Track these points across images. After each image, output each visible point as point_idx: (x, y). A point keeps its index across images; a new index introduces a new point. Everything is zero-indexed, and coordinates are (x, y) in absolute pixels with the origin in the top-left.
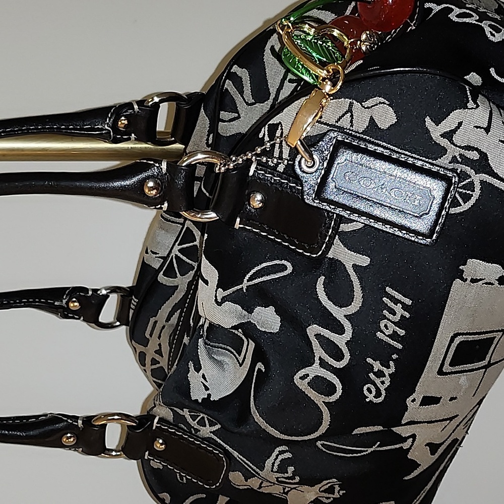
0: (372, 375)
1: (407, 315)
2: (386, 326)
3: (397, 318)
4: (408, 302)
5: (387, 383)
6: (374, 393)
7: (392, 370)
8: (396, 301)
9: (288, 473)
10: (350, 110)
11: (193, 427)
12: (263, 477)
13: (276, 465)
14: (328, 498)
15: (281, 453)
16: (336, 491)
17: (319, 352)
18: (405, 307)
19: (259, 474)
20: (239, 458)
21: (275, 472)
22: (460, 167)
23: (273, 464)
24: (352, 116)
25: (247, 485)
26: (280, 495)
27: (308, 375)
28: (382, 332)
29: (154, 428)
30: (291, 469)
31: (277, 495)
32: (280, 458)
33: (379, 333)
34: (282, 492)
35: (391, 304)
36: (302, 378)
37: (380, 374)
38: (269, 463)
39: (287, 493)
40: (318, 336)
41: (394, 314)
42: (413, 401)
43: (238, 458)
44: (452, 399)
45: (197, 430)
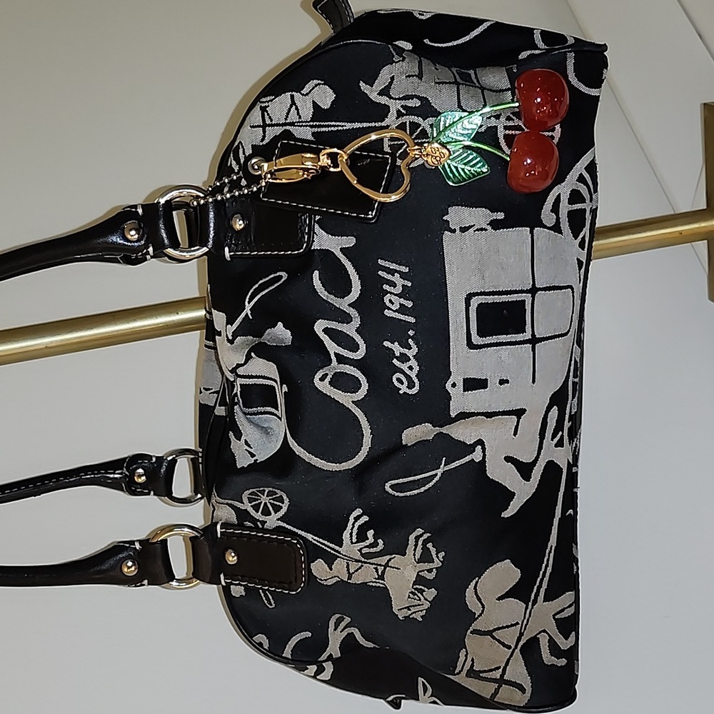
0: (395, 361)
1: (410, 284)
2: (390, 301)
3: (399, 290)
4: (405, 269)
5: (416, 369)
6: (406, 383)
7: (415, 350)
8: (392, 272)
9: (368, 539)
10: (293, 103)
11: (258, 520)
12: (345, 556)
13: (354, 534)
14: (430, 571)
15: (357, 519)
16: (434, 556)
17: (332, 348)
18: (403, 275)
19: (339, 553)
20: (315, 540)
21: (355, 543)
22: (407, 119)
23: (351, 534)
24: (297, 108)
25: (335, 577)
26: (375, 582)
27: (327, 375)
28: (389, 309)
29: (219, 535)
30: (370, 533)
31: (374, 584)
32: (357, 525)
33: (386, 310)
34: (377, 577)
35: (389, 277)
36: (322, 379)
37: (404, 358)
38: (346, 535)
39: (382, 577)
40: (326, 331)
41: (394, 285)
42: (454, 385)
43: (313, 541)
44: (502, 382)
45: (264, 523)
